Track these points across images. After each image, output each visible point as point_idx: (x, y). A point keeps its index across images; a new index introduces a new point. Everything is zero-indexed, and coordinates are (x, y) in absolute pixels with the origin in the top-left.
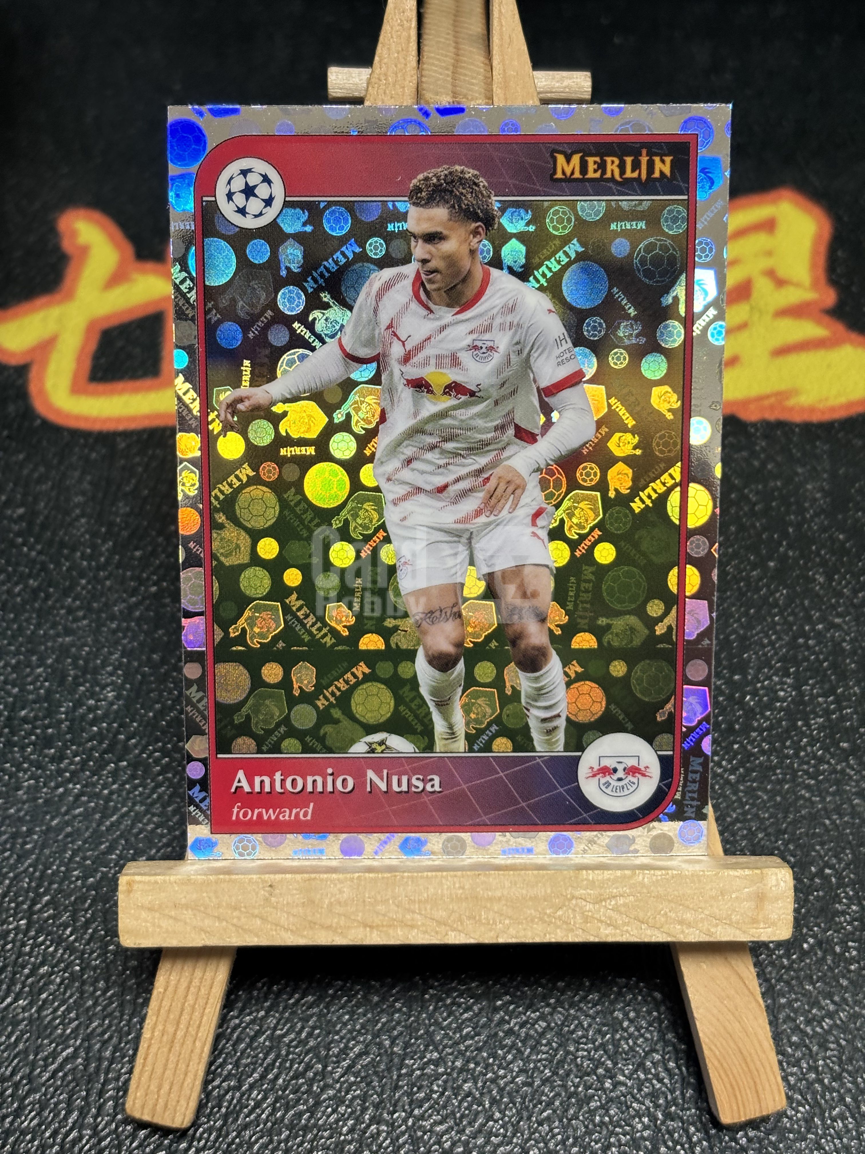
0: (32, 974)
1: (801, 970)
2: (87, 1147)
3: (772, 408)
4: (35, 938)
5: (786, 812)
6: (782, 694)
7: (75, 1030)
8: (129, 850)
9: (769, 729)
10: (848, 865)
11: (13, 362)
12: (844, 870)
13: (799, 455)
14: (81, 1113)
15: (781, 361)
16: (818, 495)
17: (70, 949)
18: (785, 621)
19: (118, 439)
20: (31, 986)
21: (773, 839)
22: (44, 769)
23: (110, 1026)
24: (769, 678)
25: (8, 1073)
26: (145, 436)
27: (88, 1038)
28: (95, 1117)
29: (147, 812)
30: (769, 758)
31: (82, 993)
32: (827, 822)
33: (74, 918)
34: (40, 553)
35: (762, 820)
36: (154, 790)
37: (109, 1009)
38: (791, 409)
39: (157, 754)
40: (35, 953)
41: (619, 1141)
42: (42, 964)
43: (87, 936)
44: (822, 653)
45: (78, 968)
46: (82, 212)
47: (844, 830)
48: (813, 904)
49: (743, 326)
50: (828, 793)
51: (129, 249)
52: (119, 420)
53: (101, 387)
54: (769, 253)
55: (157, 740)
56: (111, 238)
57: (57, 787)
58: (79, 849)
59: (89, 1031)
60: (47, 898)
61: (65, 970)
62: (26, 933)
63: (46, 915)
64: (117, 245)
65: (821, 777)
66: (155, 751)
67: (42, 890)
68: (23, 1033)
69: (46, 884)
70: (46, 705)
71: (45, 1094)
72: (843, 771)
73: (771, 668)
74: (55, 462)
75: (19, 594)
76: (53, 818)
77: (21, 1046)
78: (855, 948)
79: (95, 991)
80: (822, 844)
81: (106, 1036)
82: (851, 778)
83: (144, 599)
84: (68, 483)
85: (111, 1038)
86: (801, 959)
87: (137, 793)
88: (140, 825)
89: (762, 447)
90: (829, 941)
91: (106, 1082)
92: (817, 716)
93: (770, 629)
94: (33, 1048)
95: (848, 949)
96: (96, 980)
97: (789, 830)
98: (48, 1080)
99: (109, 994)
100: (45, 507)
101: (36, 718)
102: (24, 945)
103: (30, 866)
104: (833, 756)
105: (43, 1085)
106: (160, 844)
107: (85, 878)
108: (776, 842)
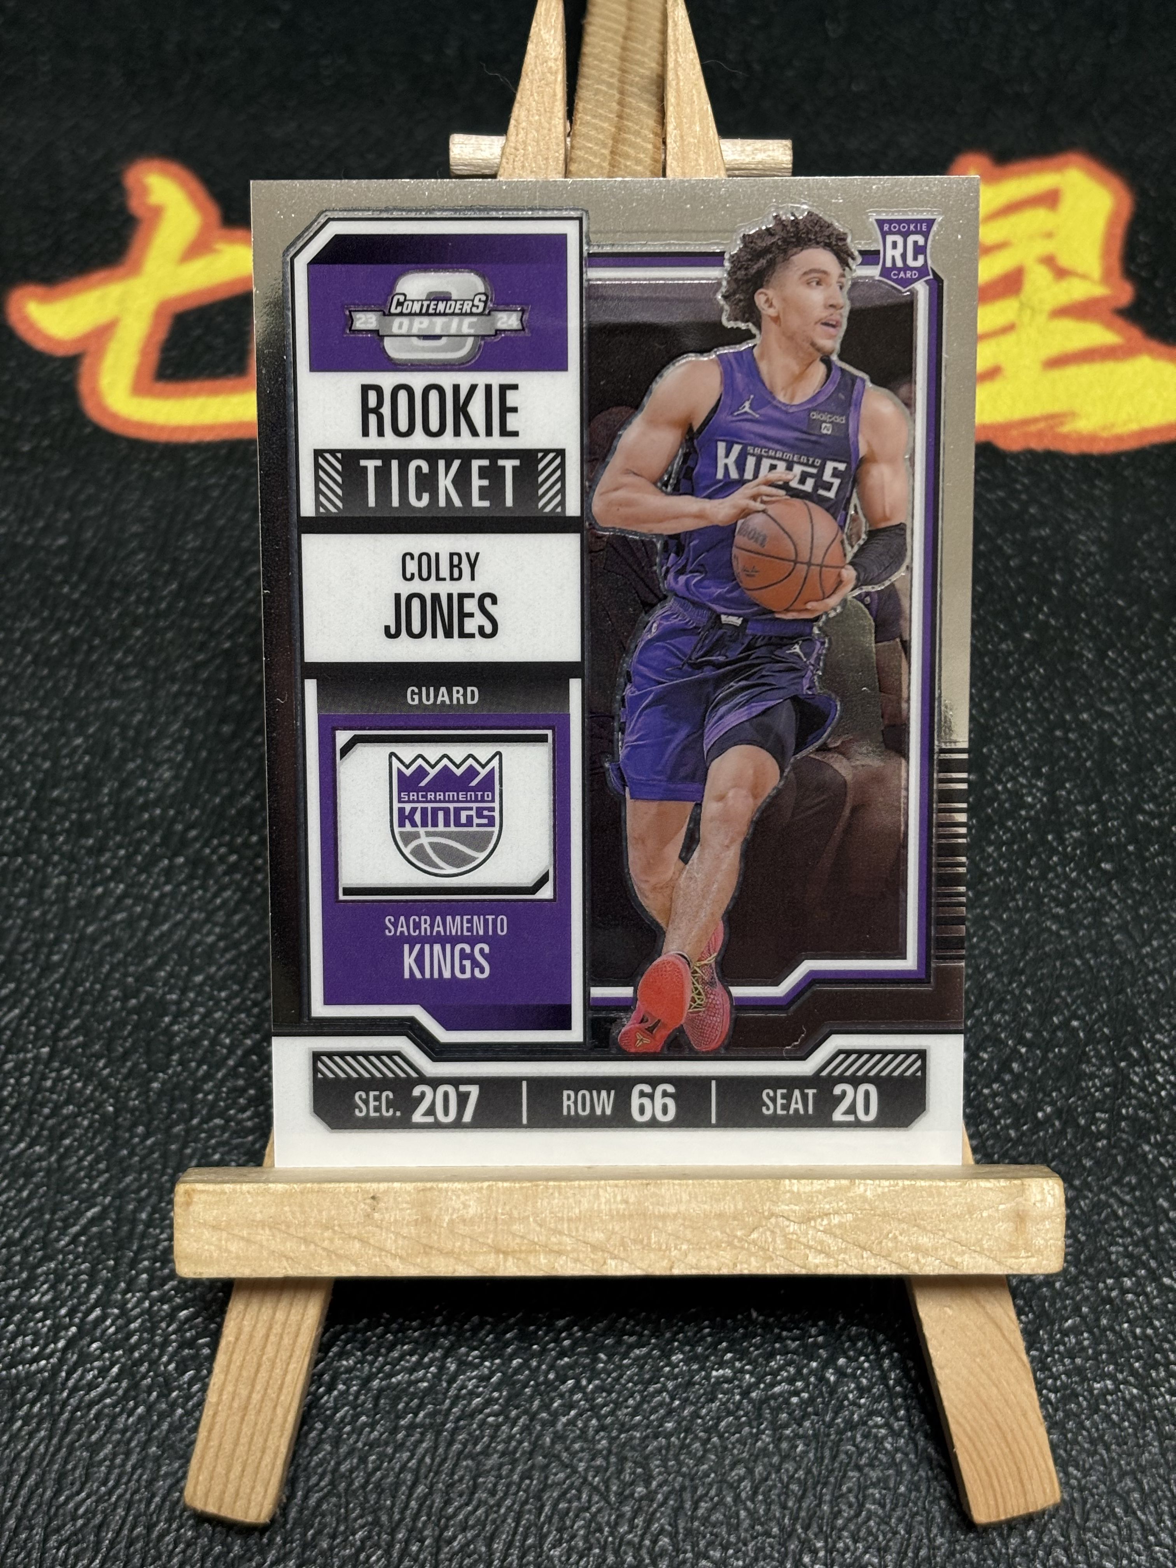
0: (54, 1113)
1: (1034, 1144)
2: (112, 1330)
3: (1040, 434)
4: (59, 1070)
5: (1026, 948)
6: (1030, 799)
7: (105, 1187)
8: (182, 966)
9: (1009, 844)
10: (1101, 1017)
11: (61, 352)
12: (1096, 1021)
13: (1072, 496)
14: (106, 1287)
15: (1056, 374)
16: (1093, 549)
17: (104, 1085)
18: (1040, 707)
19: (189, 455)
20: (52, 1130)
21: (1005, 980)
22: (79, 863)
23: (149, 1180)
24: (1013, 778)
25: (17, 1235)
26: (223, 452)
27: (120, 1195)
28: (125, 1292)
29: (207, 920)
30: (1006, 879)
31: (115, 1139)
32: (1078, 962)
33: (109, 1046)
34: (84, 593)
35: (994, 957)
36: (216, 895)
37: (148, 1162)
38: (1066, 437)
39: (223, 850)
40: (59, 1088)
41: (786, 1346)
42: (67, 1102)
43: (124, 1071)
44: (1085, 748)
45: (111, 1109)
46: (156, 164)
47: (1099, 971)
48: (1052, 1064)
49: (1008, 329)
50: (1081, 925)
51: (214, 212)
52: (192, 429)
53: (171, 387)
54: (1049, 235)
55: (224, 832)
56: (192, 197)
57: (94, 886)
58: (119, 963)
59: (121, 1186)
60: (77, 1022)
61: (94, 1112)
62: (47, 1064)
63: (74, 1042)
64: (199, 207)
65: (1074, 906)
66: (220, 845)
67: (70, 1012)
68: (38, 1186)
69: (76, 1004)
70: (84, 784)
71: (62, 1263)
72: (1102, 899)
73: (1018, 765)
74: (109, 480)
75: (56, 644)
76: (87, 925)
77: (35, 1203)
78: (1104, 1121)
79: (132, 1137)
80: (1070, 989)
81: (144, 1193)
82: (1112, 907)
83: (214, 657)
84: (124, 507)
85: (149, 1195)
86: (1034, 1131)
87: (196, 897)
88: (198, 937)
89: (1023, 484)
90: (1071, 1110)
91: (141, 1249)
92: (1075, 828)
93: (1018, 717)
94: (50, 1205)
95: (1094, 1121)
96: (135, 1125)
97: (1028, 972)
98: (68, 1245)
99: (149, 1142)
100: (94, 536)
101: (71, 800)
102: (44, 1078)
103: (56, 982)
104: (1090, 879)
105: (61, 1251)
106: (223, 961)
107: (125, 998)
108: (1010, 983)
